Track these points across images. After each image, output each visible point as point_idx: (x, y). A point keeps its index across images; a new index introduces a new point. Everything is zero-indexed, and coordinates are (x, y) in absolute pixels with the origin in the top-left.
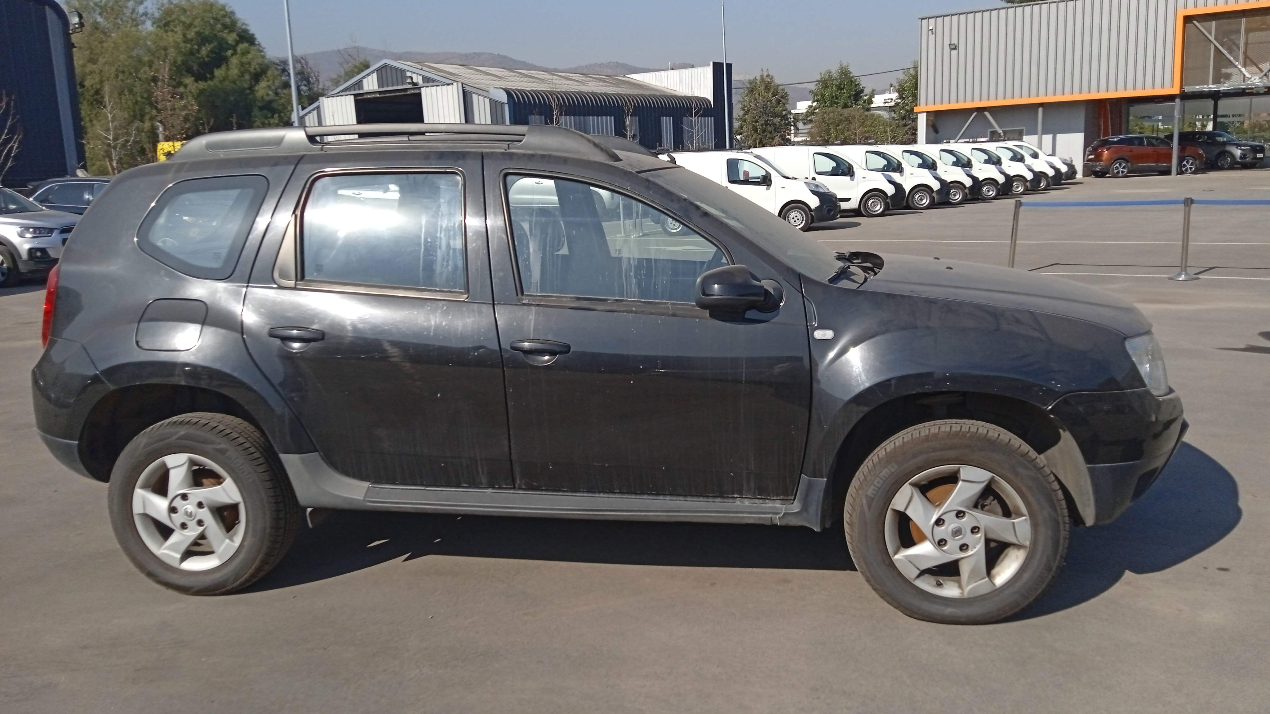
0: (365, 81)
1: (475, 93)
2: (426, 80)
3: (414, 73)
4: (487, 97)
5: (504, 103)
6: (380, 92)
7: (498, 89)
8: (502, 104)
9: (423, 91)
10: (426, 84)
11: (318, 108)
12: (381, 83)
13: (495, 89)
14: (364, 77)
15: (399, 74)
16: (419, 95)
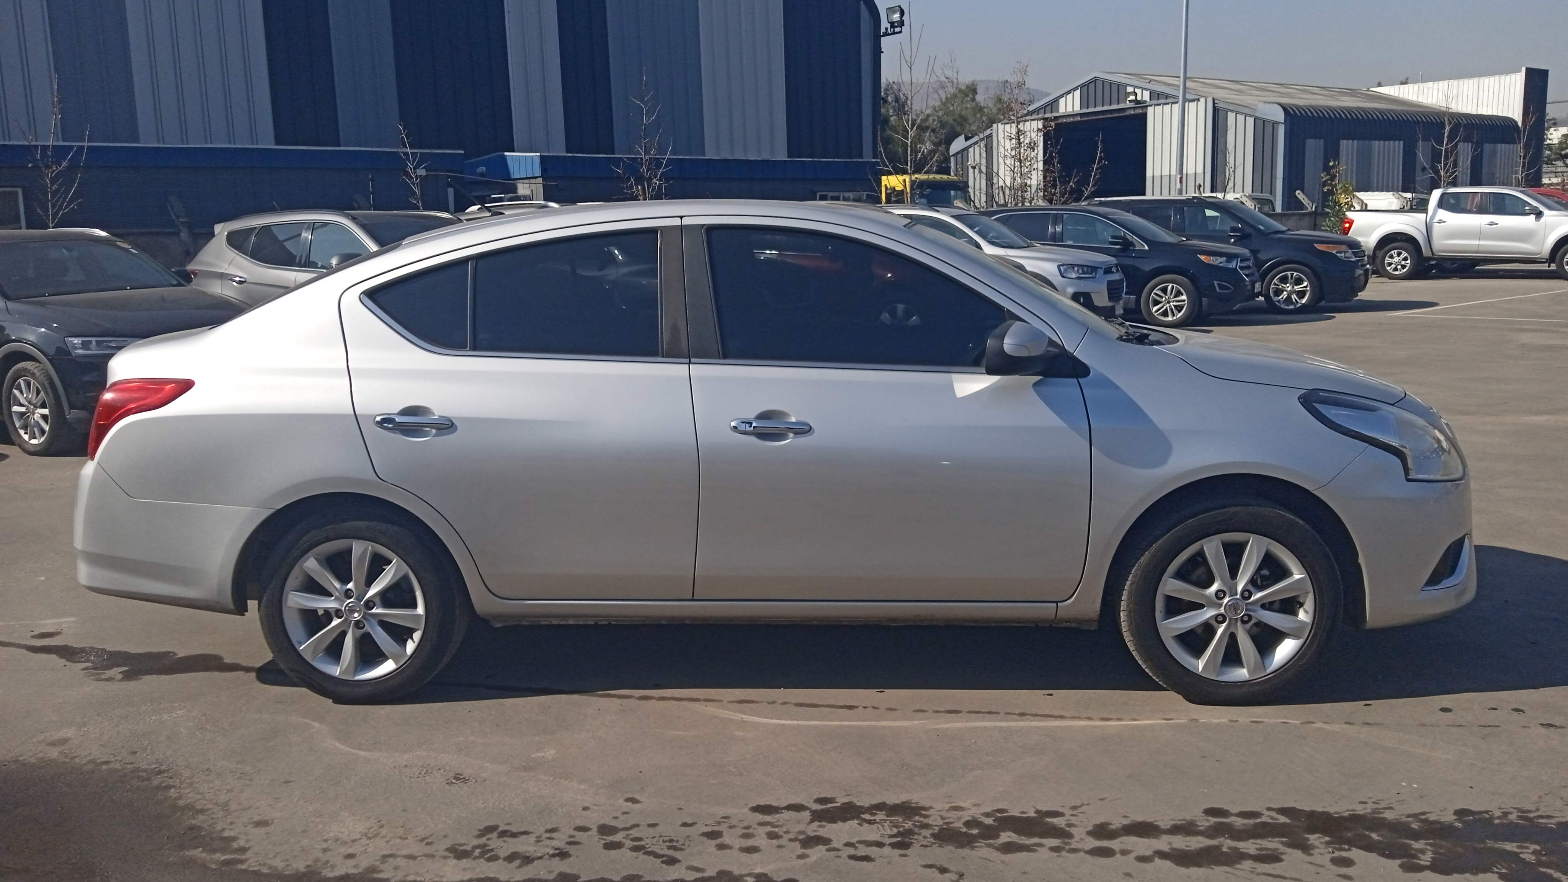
0: (1062, 101)
1: (1232, 111)
2: (1156, 96)
3: (1139, 88)
4: (1251, 116)
5: (1278, 123)
6: (1082, 115)
7: (1271, 105)
8: (1275, 124)
9: (1150, 110)
10: (1155, 102)
11: (990, 136)
12: (1084, 102)
13: (1267, 105)
14: (1062, 96)
15: (1115, 89)
16: (1143, 118)
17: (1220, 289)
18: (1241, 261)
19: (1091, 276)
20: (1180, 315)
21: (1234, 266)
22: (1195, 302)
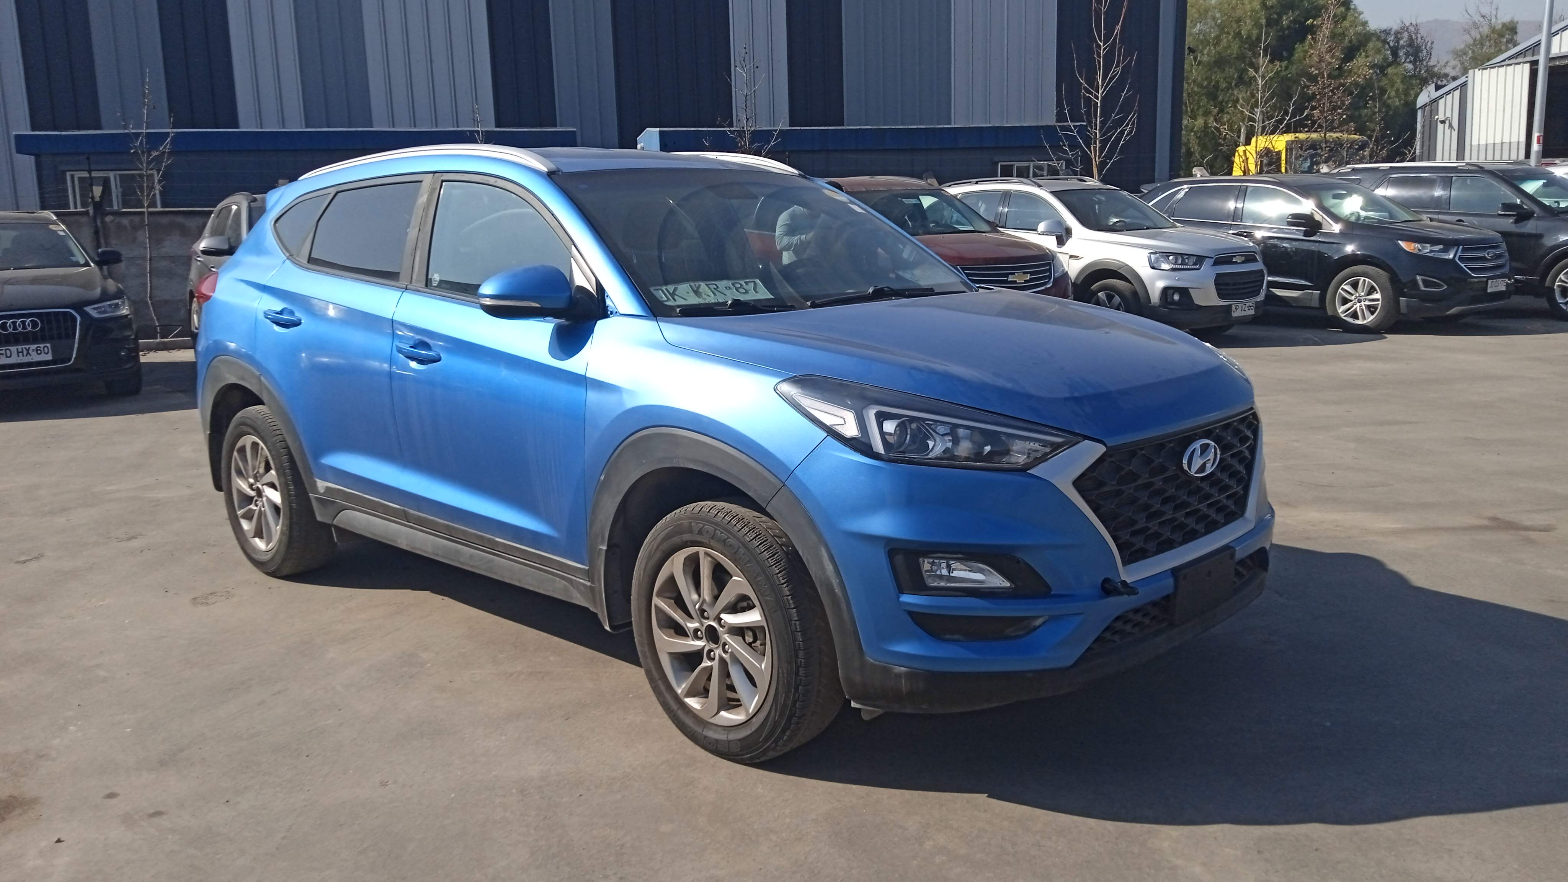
0: (1555, 40)
14: (1555, 34)
17: (1426, 287)
18: (1464, 250)
19: (1194, 267)
20: (1372, 317)
21: (1451, 256)
22: (1392, 303)
